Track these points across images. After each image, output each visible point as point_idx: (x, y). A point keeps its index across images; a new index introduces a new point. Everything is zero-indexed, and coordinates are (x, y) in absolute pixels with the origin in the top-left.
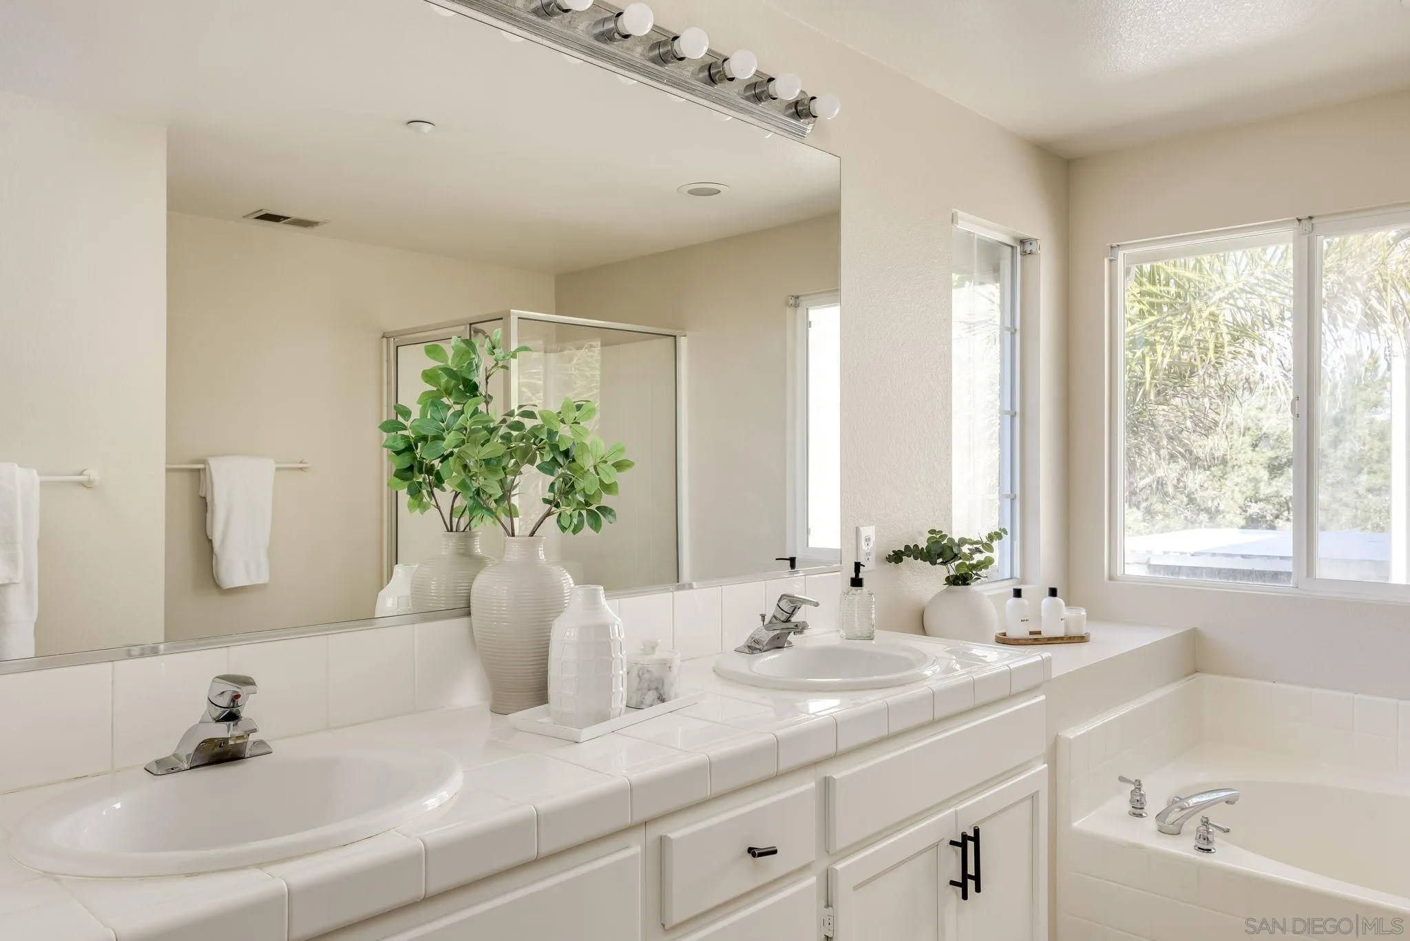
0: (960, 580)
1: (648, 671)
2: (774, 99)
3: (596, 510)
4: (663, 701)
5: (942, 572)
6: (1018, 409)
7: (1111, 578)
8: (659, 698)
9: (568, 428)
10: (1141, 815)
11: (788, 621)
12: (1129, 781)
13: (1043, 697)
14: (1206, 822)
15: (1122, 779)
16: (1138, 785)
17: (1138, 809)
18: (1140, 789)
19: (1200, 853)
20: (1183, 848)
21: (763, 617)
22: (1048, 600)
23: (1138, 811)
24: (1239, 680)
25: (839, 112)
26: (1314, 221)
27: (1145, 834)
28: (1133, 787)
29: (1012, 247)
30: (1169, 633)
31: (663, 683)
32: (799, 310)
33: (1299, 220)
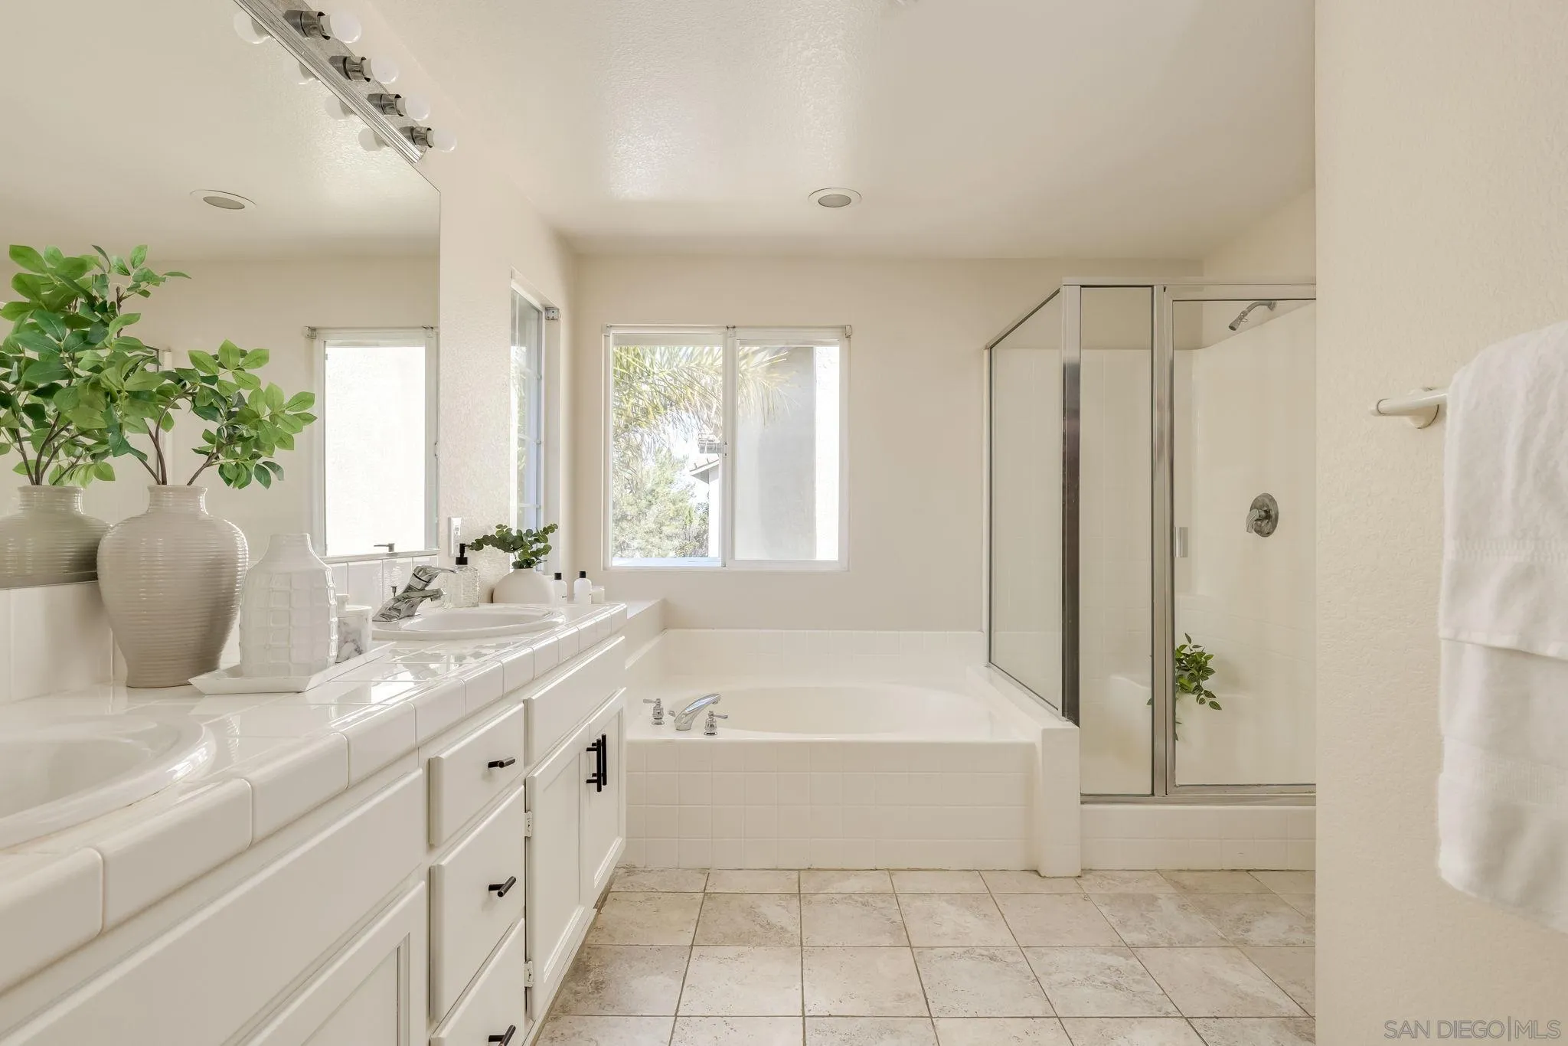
0: (525, 564)
1: (345, 624)
2: (401, 115)
3: (263, 465)
4: (360, 653)
5: (513, 557)
6: (543, 440)
7: (604, 569)
8: (356, 650)
9: (230, 373)
10: (661, 724)
11: (423, 590)
12: (651, 702)
13: (623, 637)
14: (712, 715)
15: (646, 701)
16: (659, 702)
17: (658, 719)
18: (659, 705)
19: (709, 736)
20: (697, 735)
21: (395, 588)
22: (579, 581)
23: (659, 721)
24: (692, 631)
25: (455, 149)
26: (735, 329)
27: (667, 733)
28: (655, 705)
29: (538, 311)
30: (650, 604)
31: (360, 635)
32: (316, 342)
33: (728, 328)
